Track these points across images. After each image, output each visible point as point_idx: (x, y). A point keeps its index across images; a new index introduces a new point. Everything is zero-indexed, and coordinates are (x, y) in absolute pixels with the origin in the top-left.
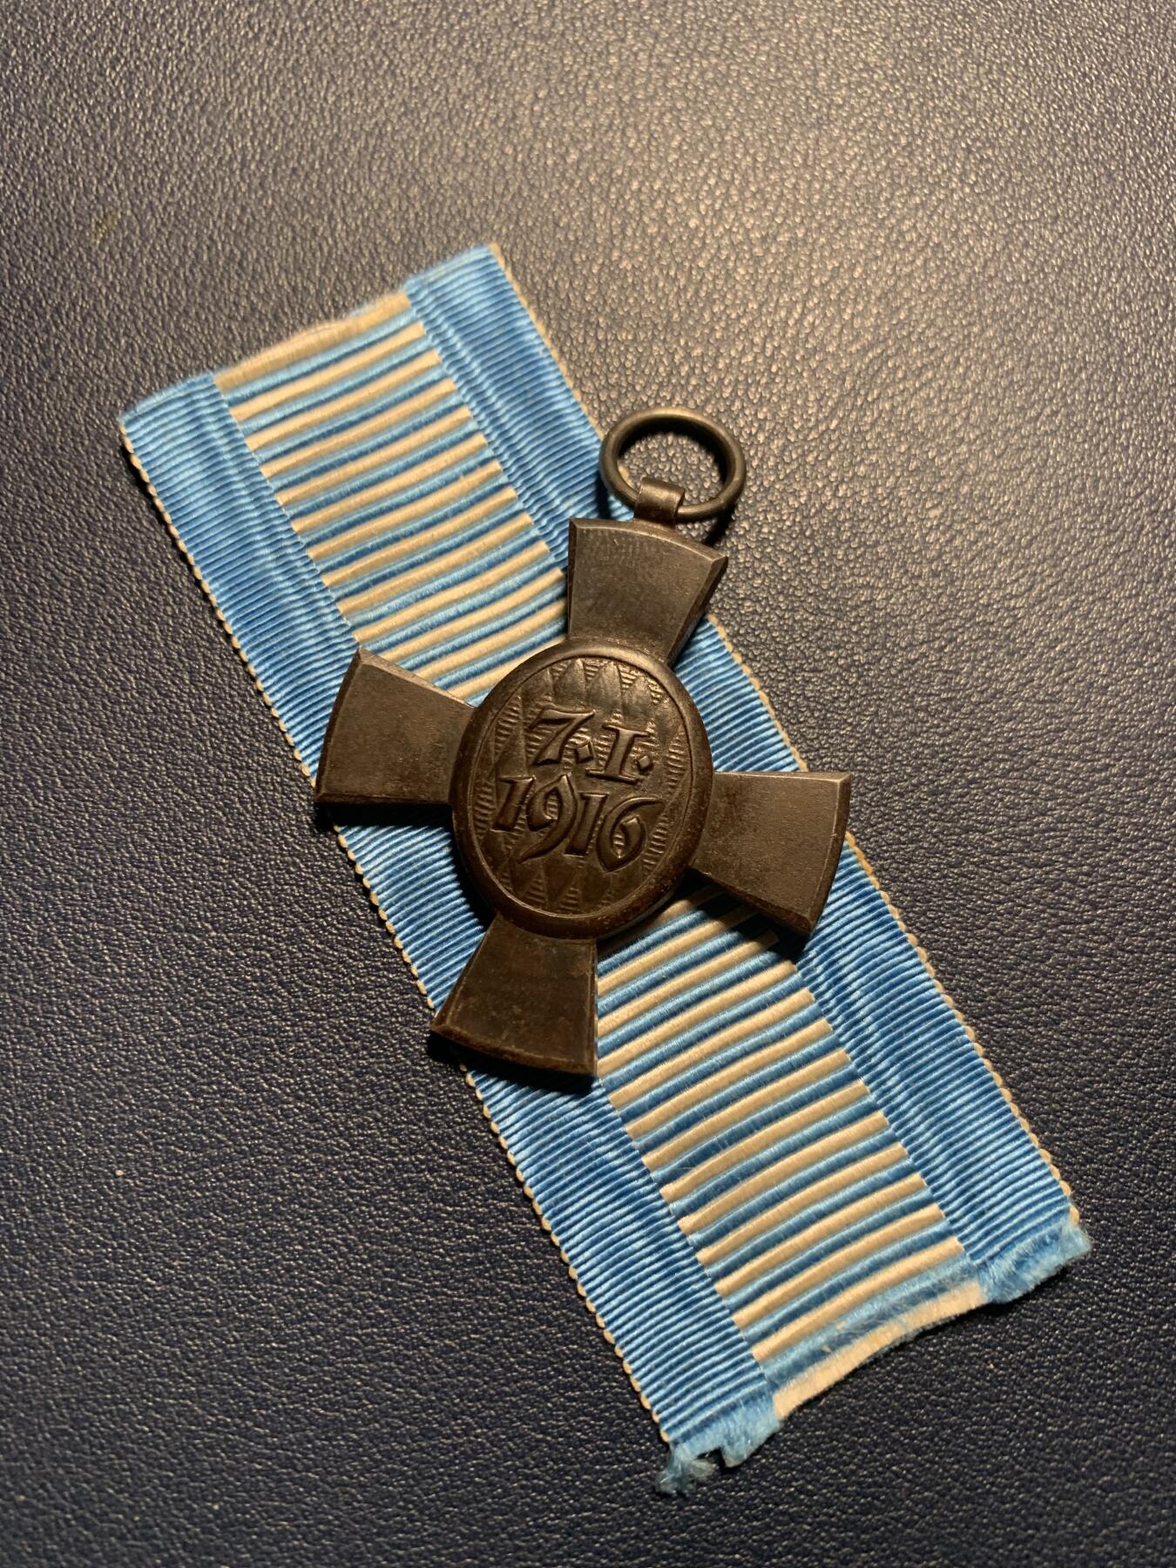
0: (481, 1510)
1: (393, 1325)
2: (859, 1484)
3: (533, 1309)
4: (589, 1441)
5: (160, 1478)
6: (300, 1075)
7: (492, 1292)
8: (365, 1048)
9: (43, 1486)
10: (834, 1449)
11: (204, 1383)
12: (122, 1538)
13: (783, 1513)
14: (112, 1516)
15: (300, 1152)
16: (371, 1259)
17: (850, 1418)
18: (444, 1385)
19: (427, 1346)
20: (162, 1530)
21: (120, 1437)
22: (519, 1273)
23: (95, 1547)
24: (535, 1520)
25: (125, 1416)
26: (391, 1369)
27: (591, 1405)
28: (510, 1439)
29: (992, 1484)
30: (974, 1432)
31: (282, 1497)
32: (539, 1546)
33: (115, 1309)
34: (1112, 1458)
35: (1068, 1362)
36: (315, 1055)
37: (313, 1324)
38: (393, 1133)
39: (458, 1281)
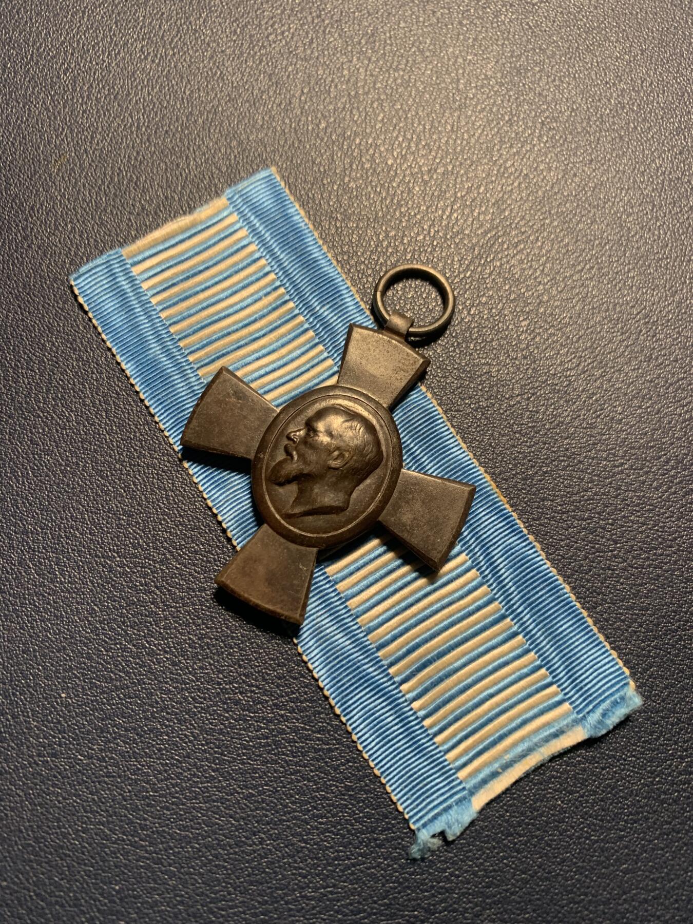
0: (269, 888)
1: (220, 781)
2: (485, 870)
3: (299, 771)
4: (331, 848)
5: (85, 871)
6: (167, 639)
7: (276, 762)
8: (204, 624)
9: (17, 877)
10: (470, 851)
11: (111, 816)
12: (62, 906)
13: (442, 888)
14: (57, 893)
15: (166, 683)
16: (207, 744)
17: (480, 833)
18: (249, 816)
19: (238, 793)
20: (86, 901)
21: (62, 847)
22: (292, 751)
23: (47, 911)
24: (300, 893)
25: (64, 836)
26: (218, 807)
27: (333, 826)
28: (286, 847)
29: (561, 870)
30: (551, 840)
31: (155, 881)
32: (303, 908)
33: (60, 774)
34: (628, 855)
35: (602, 800)
36: (175, 628)
37: (173, 782)
38: (220, 672)
39: (257, 756)
